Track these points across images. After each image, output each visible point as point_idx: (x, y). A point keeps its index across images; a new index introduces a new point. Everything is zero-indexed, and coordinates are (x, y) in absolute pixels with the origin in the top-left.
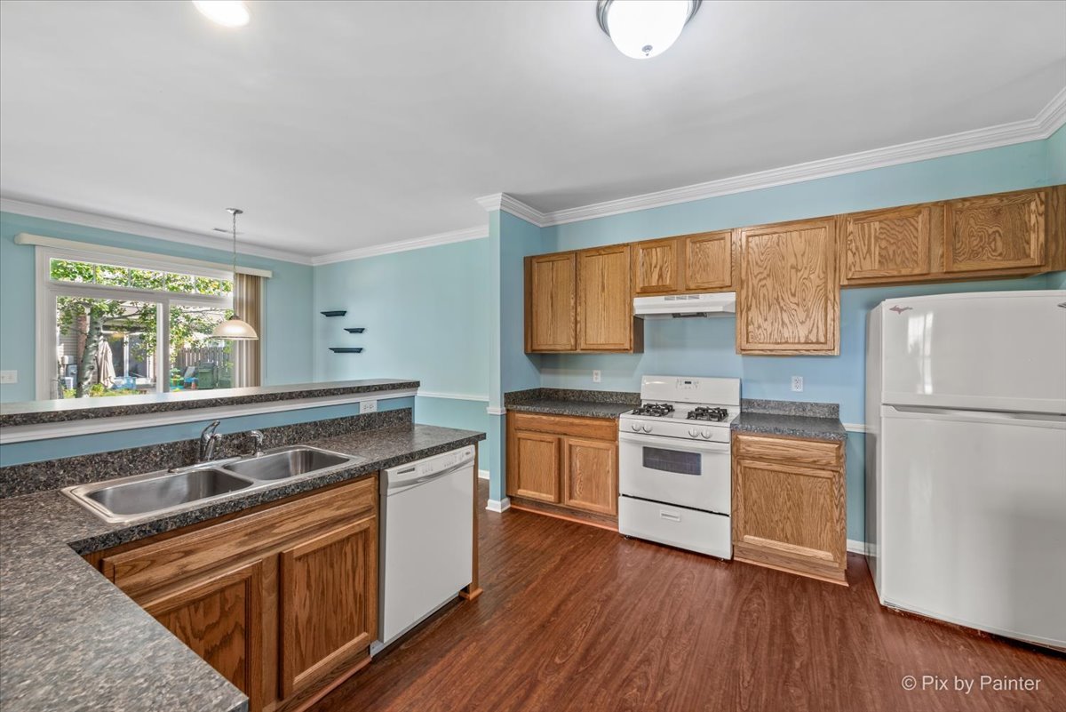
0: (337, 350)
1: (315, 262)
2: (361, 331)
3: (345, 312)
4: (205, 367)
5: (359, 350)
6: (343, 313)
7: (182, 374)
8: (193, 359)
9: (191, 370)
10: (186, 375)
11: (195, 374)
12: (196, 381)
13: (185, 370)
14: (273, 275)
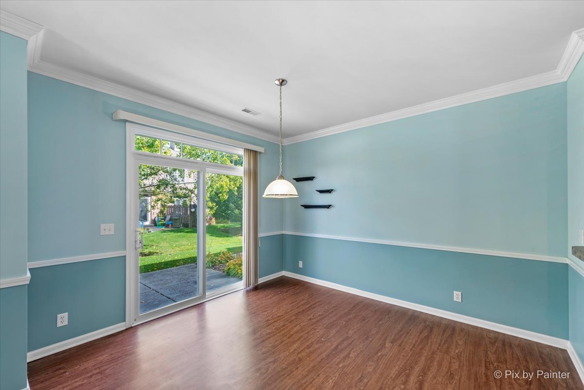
0: (307, 207)
1: (286, 142)
2: (329, 191)
3: (314, 177)
4: (176, 216)
5: (328, 207)
6: (311, 179)
7: (164, 219)
8: (169, 212)
9: (168, 217)
10: (166, 220)
11: (170, 220)
12: (171, 223)
13: (166, 217)
14: (265, 150)
